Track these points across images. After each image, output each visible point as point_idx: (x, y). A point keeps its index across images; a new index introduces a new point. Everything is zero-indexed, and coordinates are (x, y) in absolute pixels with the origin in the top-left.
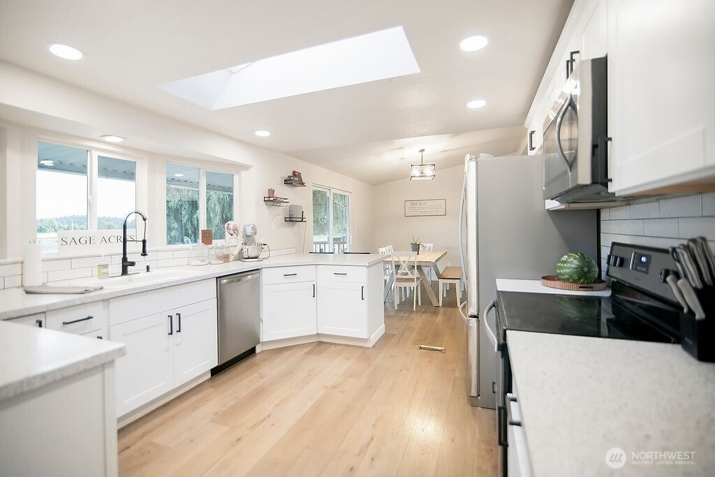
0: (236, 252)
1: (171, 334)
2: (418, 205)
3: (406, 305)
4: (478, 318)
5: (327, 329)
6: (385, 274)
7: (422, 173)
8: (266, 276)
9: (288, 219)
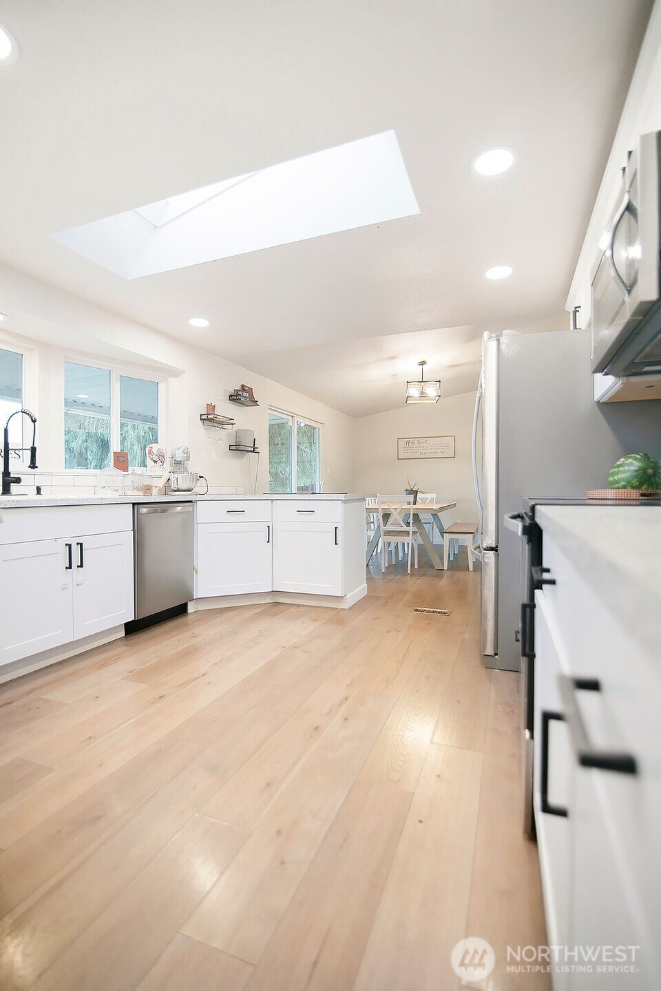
0: (161, 483)
1: (70, 567)
2: (417, 444)
3: (397, 568)
4: (496, 551)
5: (286, 584)
6: (369, 529)
7: (422, 393)
8: (202, 510)
9: (234, 448)
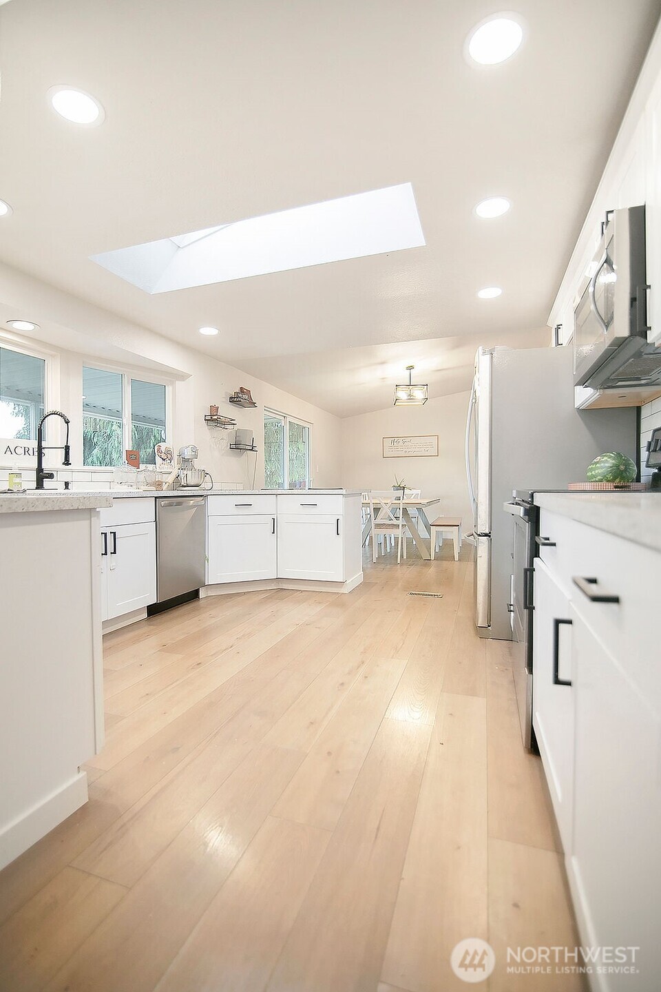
0: (171, 479)
1: (106, 554)
2: (401, 443)
3: (388, 558)
4: (490, 536)
7: (410, 395)
8: (213, 502)
9: (234, 446)
